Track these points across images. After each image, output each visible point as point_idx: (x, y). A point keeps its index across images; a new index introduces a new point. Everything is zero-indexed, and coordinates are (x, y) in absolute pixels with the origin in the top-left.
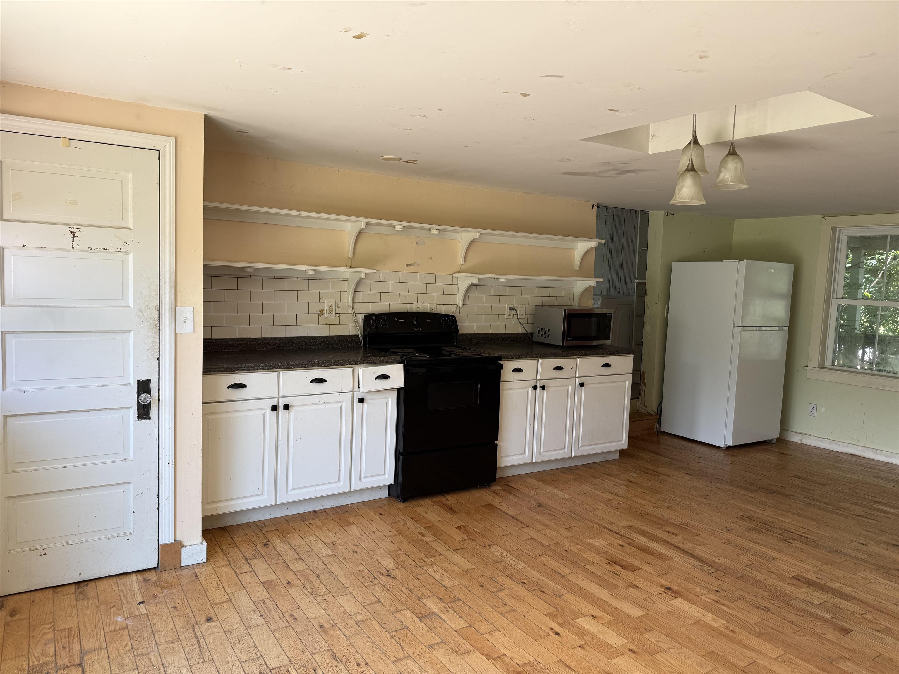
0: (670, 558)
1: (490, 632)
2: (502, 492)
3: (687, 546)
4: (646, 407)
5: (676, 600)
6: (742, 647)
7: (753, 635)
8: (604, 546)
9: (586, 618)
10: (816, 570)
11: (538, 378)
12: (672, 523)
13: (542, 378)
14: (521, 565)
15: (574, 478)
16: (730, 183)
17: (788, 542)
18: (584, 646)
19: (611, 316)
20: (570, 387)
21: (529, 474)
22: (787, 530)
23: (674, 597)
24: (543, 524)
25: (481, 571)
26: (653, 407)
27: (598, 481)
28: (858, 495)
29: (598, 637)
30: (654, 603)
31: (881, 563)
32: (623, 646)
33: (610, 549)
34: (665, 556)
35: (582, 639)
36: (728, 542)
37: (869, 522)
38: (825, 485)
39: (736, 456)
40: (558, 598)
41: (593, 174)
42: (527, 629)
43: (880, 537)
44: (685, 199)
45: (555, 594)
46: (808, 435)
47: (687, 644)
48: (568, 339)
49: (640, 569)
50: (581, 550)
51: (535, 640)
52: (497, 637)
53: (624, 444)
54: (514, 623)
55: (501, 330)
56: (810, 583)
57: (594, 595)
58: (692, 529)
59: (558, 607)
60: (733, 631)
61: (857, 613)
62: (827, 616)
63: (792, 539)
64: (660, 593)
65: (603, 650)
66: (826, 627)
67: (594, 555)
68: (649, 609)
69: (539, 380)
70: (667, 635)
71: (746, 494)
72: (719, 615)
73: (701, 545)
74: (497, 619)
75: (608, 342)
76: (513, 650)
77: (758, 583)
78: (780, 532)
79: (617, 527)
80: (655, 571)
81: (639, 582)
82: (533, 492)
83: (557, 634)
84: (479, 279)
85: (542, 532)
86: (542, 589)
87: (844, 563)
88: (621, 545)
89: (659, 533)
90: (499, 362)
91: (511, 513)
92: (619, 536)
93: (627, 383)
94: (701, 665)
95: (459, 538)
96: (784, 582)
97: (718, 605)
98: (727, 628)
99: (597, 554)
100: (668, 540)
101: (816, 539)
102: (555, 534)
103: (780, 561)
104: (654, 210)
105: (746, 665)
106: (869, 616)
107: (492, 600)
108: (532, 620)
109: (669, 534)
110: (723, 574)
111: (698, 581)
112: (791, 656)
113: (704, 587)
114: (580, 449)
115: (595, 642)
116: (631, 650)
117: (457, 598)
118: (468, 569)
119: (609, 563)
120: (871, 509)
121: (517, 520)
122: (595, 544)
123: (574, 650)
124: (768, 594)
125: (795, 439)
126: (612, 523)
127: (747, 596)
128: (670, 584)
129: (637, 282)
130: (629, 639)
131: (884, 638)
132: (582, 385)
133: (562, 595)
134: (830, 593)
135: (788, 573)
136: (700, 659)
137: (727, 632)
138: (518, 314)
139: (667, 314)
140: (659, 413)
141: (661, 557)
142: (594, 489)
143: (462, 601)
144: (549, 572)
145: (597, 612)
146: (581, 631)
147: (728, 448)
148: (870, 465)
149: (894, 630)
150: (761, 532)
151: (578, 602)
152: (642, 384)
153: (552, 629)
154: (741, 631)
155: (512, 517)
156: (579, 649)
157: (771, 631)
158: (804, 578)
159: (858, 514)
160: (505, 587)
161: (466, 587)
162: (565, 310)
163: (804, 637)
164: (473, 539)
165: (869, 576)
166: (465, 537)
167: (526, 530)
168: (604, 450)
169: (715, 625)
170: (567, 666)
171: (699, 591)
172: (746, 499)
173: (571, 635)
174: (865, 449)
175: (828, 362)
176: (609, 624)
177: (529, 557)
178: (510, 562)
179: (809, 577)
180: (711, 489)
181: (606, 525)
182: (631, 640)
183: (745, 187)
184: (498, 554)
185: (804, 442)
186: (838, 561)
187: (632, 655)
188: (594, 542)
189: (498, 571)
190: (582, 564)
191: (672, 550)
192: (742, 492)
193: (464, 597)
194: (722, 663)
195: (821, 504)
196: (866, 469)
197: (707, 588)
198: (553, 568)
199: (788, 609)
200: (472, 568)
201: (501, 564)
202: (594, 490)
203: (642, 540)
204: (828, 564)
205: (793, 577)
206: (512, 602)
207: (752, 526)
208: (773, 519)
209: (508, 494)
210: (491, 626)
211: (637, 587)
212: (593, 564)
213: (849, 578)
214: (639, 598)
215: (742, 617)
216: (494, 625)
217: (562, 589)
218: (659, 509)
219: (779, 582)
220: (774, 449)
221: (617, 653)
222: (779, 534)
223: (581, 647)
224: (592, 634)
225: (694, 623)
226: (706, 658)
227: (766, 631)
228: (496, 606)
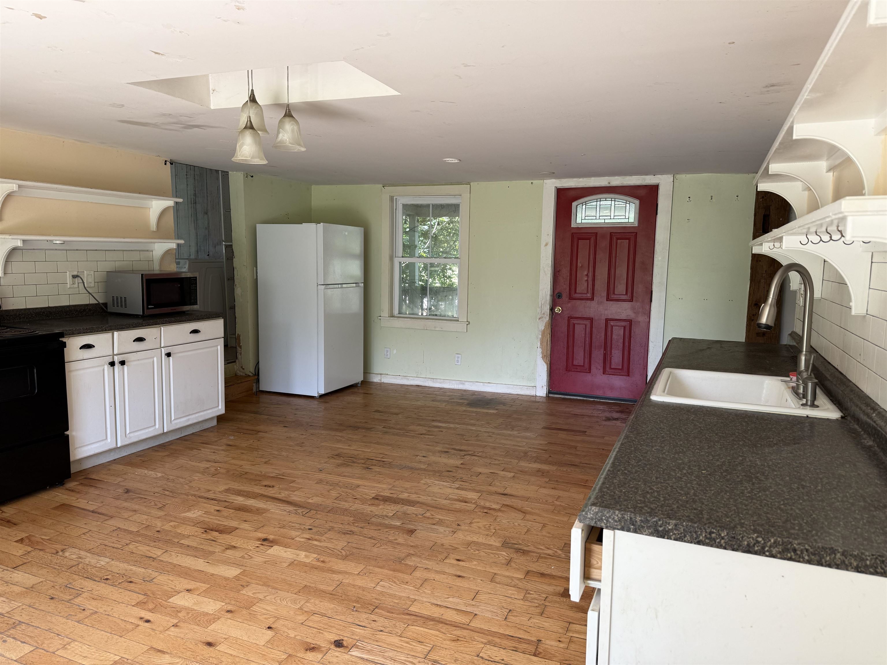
0: (266, 511)
1: (64, 647)
2: (80, 487)
3: (283, 495)
4: (243, 369)
5: (272, 549)
6: (331, 573)
7: (340, 559)
8: (200, 516)
9: (180, 594)
10: (390, 487)
11: (115, 352)
12: (269, 477)
13: (121, 352)
14: (103, 561)
15: (169, 453)
16: (288, 143)
17: (370, 469)
18: (178, 624)
19: (196, 279)
20: (155, 359)
21: (115, 460)
22: (368, 459)
23: (270, 546)
24: (130, 511)
25: (52, 582)
26: (250, 369)
27: (195, 452)
28: (421, 417)
29: (194, 610)
30: (252, 558)
31: (437, 468)
32: (220, 610)
33: (206, 517)
34: (262, 510)
35: (176, 617)
36: (320, 482)
37: (428, 438)
38: (397, 414)
39: (328, 402)
40: (148, 583)
41: (155, 125)
42: (112, 628)
43: (436, 448)
44: (247, 157)
45: (145, 579)
46: (385, 374)
47: (282, 587)
48: (149, 307)
49: (237, 528)
50: (175, 527)
51: (121, 637)
52: (73, 649)
53: (221, 409)
54: (94, 626)
55: (64, 302)
56: (386, 500)
57: (189, 568)
58: (286, 478)
59: (149, 593)
60: (323, 562)
61: (420, 514)
62: (398, 524)
63: (372, 465)
64: (257, 547)
65: (199, 621)
66: (397, 533)
67: (189, 528)
68: (246, 565)
69: (116, 355)
70: (265, 584)
71: (336, 434)
72: (311, 551)
73: (296, 491)
74: (73, 629)
75: (195, 307)
76: (94, 656)
77: (345, 511)
78: (363, 461)
79: (214, 493)
80: (251, 527)
81: (235, 542)
82: (119, 479)
83: (148, 621)
84: (24, 241)
85: (130, 519)
86: (129, 580)
87: (411, 476)
88: (218, 511)
89: (257, 490)
90: (60, 339)
91: (91, 508)
92: (216, 502)
93: (219, 347)
94: (294, 602)
95: (21, 552)
96: (366, 505)
97: (310, 542)
98: (318, 560)
99: (193, 526)
100: (266, 494)
101: (391, 460)
102: (146, 517)
103: (363, 487)
104: (233, 171)
105: (334, 587)
106: (428, 514)
107: (66, 609)
108: (117, 616)
109: (267, 488)
110: (315, 512)
111: (293, 525)
112: (371, 568)
113: (299, 529)
114: (173, 423)
115: (190, 615)
116: (228, 611)
117: (17, 622)
118: (33, 585)
119: (205, 531)
120: (430, 427)
121: (99, 513)
122: (190, 516)
123: (167, 632)
124: (353, 518)
125: (376, 379)
126: (209, 491)
127: (335, 526)
128: (267, 535)
129: (225, 245)
130: (226, 601)
131: (438, 529)
132: (169, 355)
133: (153, 579)
134: (401, 503)
135: (369, 496)
136: (294, 597)
137: (319, 564)
138: (85, 282)
139: (257, 276)
140: (257, 373)
141: (259, 512)
142: (190, 460)
143: (24, 623)
144: (139, 559)
145: (191, 585)
146: (174, 609)
147: (321, 396)
148: (430, 392)
149: (445, 520)
150: (348, 466)
151: (172, 581)
152: (238, 347)
153: (141, 618)
154: (330, 559)
155: (93, 512)
156: (173, 629)
157: (355, 551)
158: (382, 496)
159: (421, 433)
160: (84, 590)
161: (30, 606)
162: (142, 275)
163: (381, 547)
164: (40, 548)
165: (429, 481)
166: (30, 549)
167: (111, 522)
168: (201, 419)
169: (307, 561)
170: (159, 651)
171: (294, 533)
172: (336, 439)
173: (163, 617)
174: (426, 380)
175: (396, 312)
176: (206, 593)
177: (114, 549)
178: (89, 562)
179: (386, 494)
180: (306, 436)
181: (203, 494)
182: (227, 601)
183: (303, 149)
184: (74, 557)
185: (382, 381)
186: (406, 475)
187: (229, 615)
188: (190, 515)
189: (75, 576)
190: (176, 540)
191: (269, 503)
192: (333, 433)
193: (28, 618)
194: (314, 593)
195: (395, 431)
196: (428, 396)
197: (301, 529)
198: (143, 554)
199: (369, 528)
200: (39, 581)
201: (78, 567)
202: (190, 462)
203: (240, 500)
204: (399, 480)
205: (373, 498)
206: (91, 605)
207: (340, 462)
208: (358, 452)
209: (87, 488)
210: (65, 639)
211: (235, 547)
212: (189, 536)
213: (414, 487)
214: (236, 558)
215: (331, 546)
216: (69, 637)
217: (153, 573)
218: (257, 466)
219: (362, 506)
220: (360, 391)
221: (214, 618)
222: (363, 464)
223: (175, 626)
224: (186, 608)
225: (289, 565)
226: (300, 594)
227: (351, 553)
228: (71, 615)
